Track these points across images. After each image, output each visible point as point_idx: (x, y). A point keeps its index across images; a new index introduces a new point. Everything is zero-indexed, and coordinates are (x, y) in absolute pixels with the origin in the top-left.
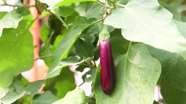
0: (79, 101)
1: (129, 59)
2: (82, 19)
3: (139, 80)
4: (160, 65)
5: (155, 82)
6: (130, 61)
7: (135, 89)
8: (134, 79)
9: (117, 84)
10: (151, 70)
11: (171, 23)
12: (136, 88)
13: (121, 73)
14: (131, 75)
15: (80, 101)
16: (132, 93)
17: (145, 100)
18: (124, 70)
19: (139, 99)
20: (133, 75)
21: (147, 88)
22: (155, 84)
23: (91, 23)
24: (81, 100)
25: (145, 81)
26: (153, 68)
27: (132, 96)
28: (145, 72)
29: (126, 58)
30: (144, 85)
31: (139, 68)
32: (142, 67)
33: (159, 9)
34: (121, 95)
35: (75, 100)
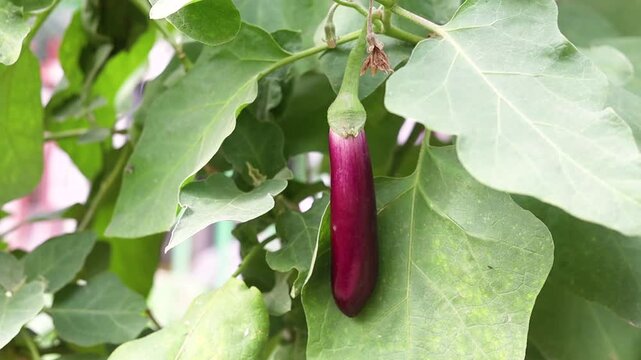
0: (246, 333)
1: (427, 199)
2: (252, 33)
3: (471, 278)
4: (548, 239)
5: (530, 296)
6: (432, 206)
7: (449, 303)
8: (447, 269)
9: (384, 281)
10: (517, 253)
11: (615, 119)
12: (455, 301)
13: (398, 245)
14: (436, 256)
15: (249, 335)
16: (437, 315)
17: (492, 347)
18: (406, 231)
19: (467, 339)
20: (444, 257)
21: (501, 311)
22: (531, 300)
23: (289, 55)
24: (253, 331)
25: (493, 285)
26: (526, 245)
27: (438, 325)
28: (493, 258)
29: (414, 191)
30: (486, 296)
31: (473, 240)
32: (483, 236)
33: (565, 54)
34: (397, 320)
35: (232, 329)
